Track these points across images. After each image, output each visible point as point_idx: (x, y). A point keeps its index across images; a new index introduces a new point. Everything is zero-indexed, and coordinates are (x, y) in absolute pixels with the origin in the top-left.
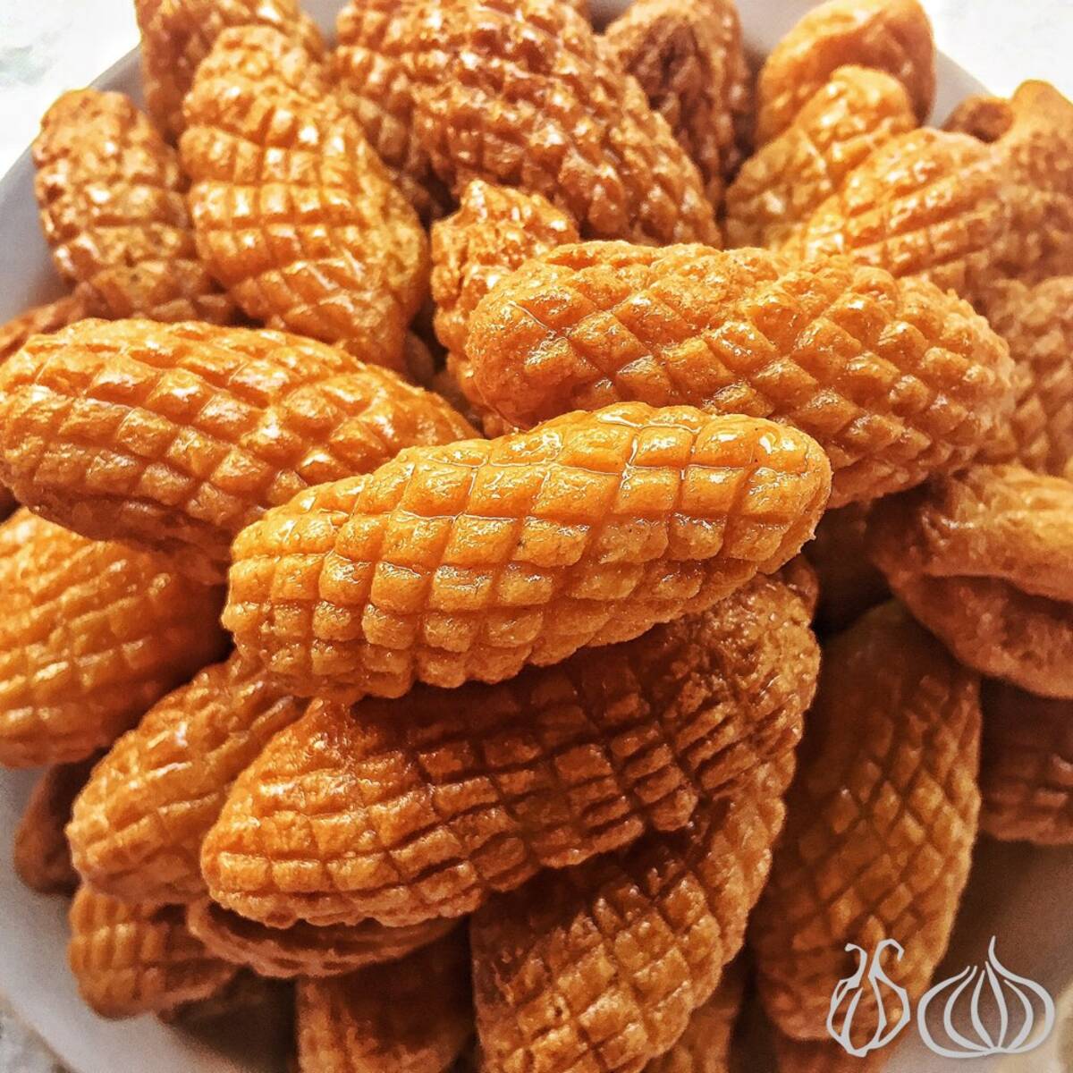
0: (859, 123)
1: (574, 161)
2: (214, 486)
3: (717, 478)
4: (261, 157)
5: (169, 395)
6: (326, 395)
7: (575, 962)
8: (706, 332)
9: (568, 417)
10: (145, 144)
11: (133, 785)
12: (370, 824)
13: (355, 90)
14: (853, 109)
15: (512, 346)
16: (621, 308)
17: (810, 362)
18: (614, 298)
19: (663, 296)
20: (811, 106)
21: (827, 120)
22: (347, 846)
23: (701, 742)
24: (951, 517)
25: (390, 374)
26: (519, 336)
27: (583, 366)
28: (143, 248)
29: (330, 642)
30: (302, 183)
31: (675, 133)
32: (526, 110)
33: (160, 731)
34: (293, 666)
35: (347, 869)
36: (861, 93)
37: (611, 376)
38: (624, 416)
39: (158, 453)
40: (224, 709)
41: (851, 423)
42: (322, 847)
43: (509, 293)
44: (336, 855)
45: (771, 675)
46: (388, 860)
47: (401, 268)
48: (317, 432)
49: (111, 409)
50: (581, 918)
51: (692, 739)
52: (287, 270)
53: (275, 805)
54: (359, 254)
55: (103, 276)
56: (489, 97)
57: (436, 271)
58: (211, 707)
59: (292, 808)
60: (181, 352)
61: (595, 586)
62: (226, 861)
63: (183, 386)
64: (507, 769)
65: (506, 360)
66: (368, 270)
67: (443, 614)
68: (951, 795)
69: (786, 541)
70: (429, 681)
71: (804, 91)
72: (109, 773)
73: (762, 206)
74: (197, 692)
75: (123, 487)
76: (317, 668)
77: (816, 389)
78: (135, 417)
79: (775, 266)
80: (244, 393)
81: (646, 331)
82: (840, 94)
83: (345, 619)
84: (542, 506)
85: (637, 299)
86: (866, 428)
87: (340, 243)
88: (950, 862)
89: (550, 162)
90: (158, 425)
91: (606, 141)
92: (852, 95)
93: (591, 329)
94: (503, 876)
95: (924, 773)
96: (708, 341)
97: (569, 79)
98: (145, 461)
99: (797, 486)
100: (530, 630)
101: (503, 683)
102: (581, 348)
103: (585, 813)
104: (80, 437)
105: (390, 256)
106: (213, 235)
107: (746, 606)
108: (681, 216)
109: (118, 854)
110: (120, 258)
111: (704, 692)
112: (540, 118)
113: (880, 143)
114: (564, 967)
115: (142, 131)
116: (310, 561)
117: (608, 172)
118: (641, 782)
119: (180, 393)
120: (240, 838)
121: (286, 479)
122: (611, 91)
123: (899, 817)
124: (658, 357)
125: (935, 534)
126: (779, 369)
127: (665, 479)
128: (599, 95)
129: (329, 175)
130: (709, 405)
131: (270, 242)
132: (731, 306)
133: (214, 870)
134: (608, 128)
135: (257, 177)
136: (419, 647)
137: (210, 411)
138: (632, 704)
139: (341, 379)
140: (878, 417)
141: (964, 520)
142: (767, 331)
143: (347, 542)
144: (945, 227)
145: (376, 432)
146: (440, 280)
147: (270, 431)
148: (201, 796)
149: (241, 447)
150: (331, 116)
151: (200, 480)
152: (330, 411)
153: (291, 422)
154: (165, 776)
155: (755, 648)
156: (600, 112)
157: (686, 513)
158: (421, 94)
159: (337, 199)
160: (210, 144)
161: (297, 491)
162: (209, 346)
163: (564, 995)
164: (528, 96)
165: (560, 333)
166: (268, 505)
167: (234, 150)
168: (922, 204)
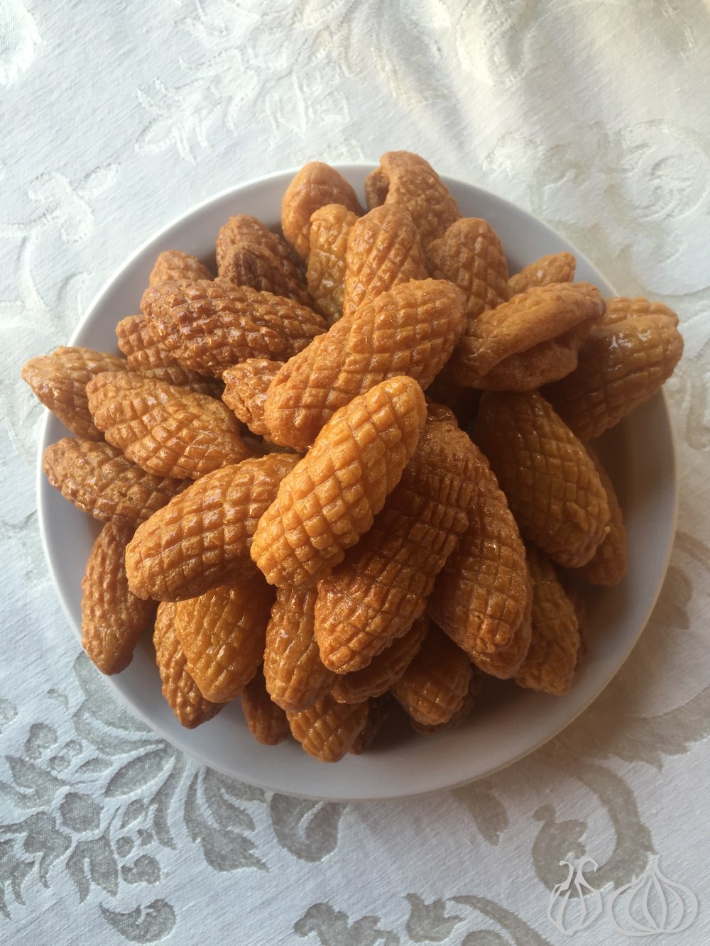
0: (334, 232)
1: (250, 336)
2: (228, 544)
3: (382, 413)
4: (142, 422)
5: (189, 528)
6: (237, 485)
7: (471, 597)
8: (343, 368)
9: (322, 432)
10: (91, 450)
11: (282, 663)
12: (368, 607)
13: (149, 368)
14: (328, 229)
15: (287, 423)
16: (310, 383)
17: (383, 349)
18: (305, 382)
19: (321, 369)
20: (312, 238)
21: (322, 240)
22: (367, 619)
23: (449, 494)
24: (473, 353)
25: (250, 460)
26: (287, 419)
27: (314, 411)
28: (124, 486)
29: (308, 560)
30: (165, 420)
31: (275, 293)
32: (219, 332)
33: (275, 639)
34: (303, 578)
35: (373, 626)
36: (326, 220)
37: (324, 406)
38: (340, 417)
39: (202, 549)
40: (290, 614)
41: (412, 356)
42: (359, 626)
43: (272, 407)
44: (366, 625)
45: (454, 455)
46: (383, 613)
47: (223, 420)
48: (245, 499)
49: (175, 547)
50: (461, 582)
51: (445, 495)
52: (186, 454)
53: (333, 627)
54: (205, 428)
55: (119, 507)
56: (203, 338)
57: (236, 413)
58: (285, 617)
59: (340, 623)
60: (180, 510)
61: (373, 476)
62: (334, 658)
63: (191, 521)
64: (396, 554)
65: (289, 430)
66: (212, 431)
67: (336, 522)
68: (558, 439)
69: (419, 413)
70: (349, 547)
71: (305, 231)
72: (270, 668)
73: (325, 286)
74: (276, 616)
75: (200, 569)
76: (311, 572)
77: (392, 356)
78: (185, 544)
79: (346, 325)
80: (211, 507)
81: (325, 384)
82: (319, 227)
83: (307, 549)
84: (337, 465)
85: (313, 377)
86: (418, 353)
87: (195, 429)
88: (578, 461)
89: (242, 342)
90: (194, 540)
91: (255, 319)
92: (324, 224)
93: (306, 398)
94: (425, 588)
95: (543, 439)
96: (345, 371)
97: (224, 309)
98: (199, 555)
99: (408, 396)
100: (366, 504)
101: (372, 528)
102: (308, 407)
103: (432, 546)
104: (173, 564)
105: (216, 420)
106: (148, 463)
107: (428, 440)
108: (301, 322)
109: (296, 690)
110: (119, 497)
111: (437, 478)
112: (225, 330)
113: (347, 234)
114: (469, 602)
115: (85, 446)
116: (282, 540)
117: (264, 330)
118: (442, 522)
119: (192, 524)
120: (331, 646)
121: (249, 523)
122: (241, 300)
123: (547, 460)
124: (334, 389)
125: (472, 362)
126: (375, 360)
127: (367, 427)
128: (239, 305)
129: (171, 410)
130: (363, 391)
131: (170, 449)
132: (343, 353)
133: (332, 663)
134: (252, 314)
135: (146, 431)
136: (337, 538)
137: (206, 522)
138: (418, 500)
139: (238, 476)
140: (418, 347)
141: (478, 349)
142: (361, 352)
143: (288, 525)
144: (392, 253)
145: (264, 483)
146: (241, 414)
147: (230, 512)
148: (307, 648)
149: (226, 525)
150: (152, 388)
151: (222, 547)
152: (244, 489)
153: (235, 503)
154: (290, 652)
155: (442, 450)
156: (244, 312)
157: (382, 431)
158: (177, 354)
159: (181, 416)
160: (120, 432)
161: (257, 524)
162: (187, 501)
163: (476, 610)
164: (216, 327)
165: (298, 407)
166: (251, 536)
167: (130, 428)
168: (379, 251)
